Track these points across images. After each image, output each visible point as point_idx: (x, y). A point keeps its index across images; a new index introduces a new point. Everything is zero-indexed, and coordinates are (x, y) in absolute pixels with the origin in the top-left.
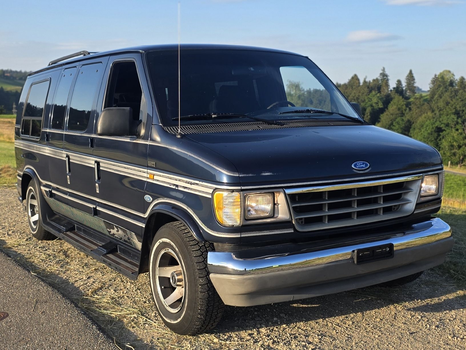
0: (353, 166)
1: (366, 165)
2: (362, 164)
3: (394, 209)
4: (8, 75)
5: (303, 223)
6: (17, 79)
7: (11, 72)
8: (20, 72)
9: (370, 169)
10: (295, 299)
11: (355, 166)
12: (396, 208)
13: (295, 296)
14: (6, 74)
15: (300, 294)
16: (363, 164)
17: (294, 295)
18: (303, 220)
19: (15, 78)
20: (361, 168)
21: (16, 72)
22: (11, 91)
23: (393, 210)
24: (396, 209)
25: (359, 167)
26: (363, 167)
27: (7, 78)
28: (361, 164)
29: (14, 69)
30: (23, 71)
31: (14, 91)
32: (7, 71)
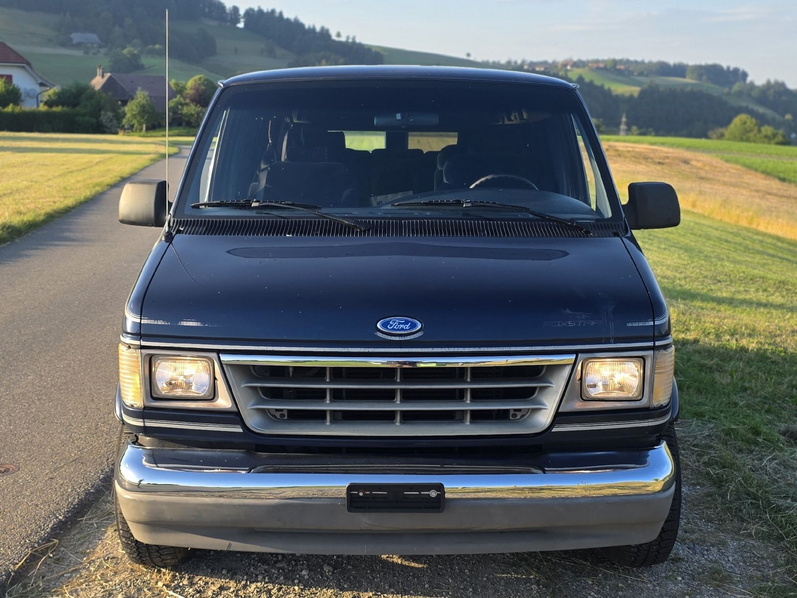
0: (379, 325)
1: (413, 325)
2: (402, 324)
3: (515, 415)
4: (622, 67)
5: (286, 418)
6: (636, 74)
7: (628, 62)
8: (643, 63)
9: (420, 334)
10: (231, 549)
11: (384, 325)
12: (519, 415)
13: (233, 543)
14: (618, 67)
15: (246, 543)
16: (406, 323)
17: (231, 542)
18: (286, 413)
19: (631, 73)
20: (398, 330)
21: (636, 62)
22: (623, 95)
23: (511, 418)
24: (518, 417)
25: (393, 329)
26: (402, 329)
27: (620, 72)
28: (400, 323)
29: (632, 58)
30: (647, 61)
31: (628, 95)
32: (621, 62)
